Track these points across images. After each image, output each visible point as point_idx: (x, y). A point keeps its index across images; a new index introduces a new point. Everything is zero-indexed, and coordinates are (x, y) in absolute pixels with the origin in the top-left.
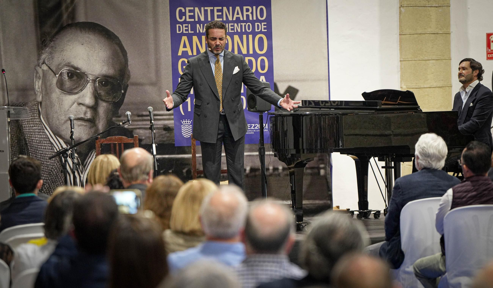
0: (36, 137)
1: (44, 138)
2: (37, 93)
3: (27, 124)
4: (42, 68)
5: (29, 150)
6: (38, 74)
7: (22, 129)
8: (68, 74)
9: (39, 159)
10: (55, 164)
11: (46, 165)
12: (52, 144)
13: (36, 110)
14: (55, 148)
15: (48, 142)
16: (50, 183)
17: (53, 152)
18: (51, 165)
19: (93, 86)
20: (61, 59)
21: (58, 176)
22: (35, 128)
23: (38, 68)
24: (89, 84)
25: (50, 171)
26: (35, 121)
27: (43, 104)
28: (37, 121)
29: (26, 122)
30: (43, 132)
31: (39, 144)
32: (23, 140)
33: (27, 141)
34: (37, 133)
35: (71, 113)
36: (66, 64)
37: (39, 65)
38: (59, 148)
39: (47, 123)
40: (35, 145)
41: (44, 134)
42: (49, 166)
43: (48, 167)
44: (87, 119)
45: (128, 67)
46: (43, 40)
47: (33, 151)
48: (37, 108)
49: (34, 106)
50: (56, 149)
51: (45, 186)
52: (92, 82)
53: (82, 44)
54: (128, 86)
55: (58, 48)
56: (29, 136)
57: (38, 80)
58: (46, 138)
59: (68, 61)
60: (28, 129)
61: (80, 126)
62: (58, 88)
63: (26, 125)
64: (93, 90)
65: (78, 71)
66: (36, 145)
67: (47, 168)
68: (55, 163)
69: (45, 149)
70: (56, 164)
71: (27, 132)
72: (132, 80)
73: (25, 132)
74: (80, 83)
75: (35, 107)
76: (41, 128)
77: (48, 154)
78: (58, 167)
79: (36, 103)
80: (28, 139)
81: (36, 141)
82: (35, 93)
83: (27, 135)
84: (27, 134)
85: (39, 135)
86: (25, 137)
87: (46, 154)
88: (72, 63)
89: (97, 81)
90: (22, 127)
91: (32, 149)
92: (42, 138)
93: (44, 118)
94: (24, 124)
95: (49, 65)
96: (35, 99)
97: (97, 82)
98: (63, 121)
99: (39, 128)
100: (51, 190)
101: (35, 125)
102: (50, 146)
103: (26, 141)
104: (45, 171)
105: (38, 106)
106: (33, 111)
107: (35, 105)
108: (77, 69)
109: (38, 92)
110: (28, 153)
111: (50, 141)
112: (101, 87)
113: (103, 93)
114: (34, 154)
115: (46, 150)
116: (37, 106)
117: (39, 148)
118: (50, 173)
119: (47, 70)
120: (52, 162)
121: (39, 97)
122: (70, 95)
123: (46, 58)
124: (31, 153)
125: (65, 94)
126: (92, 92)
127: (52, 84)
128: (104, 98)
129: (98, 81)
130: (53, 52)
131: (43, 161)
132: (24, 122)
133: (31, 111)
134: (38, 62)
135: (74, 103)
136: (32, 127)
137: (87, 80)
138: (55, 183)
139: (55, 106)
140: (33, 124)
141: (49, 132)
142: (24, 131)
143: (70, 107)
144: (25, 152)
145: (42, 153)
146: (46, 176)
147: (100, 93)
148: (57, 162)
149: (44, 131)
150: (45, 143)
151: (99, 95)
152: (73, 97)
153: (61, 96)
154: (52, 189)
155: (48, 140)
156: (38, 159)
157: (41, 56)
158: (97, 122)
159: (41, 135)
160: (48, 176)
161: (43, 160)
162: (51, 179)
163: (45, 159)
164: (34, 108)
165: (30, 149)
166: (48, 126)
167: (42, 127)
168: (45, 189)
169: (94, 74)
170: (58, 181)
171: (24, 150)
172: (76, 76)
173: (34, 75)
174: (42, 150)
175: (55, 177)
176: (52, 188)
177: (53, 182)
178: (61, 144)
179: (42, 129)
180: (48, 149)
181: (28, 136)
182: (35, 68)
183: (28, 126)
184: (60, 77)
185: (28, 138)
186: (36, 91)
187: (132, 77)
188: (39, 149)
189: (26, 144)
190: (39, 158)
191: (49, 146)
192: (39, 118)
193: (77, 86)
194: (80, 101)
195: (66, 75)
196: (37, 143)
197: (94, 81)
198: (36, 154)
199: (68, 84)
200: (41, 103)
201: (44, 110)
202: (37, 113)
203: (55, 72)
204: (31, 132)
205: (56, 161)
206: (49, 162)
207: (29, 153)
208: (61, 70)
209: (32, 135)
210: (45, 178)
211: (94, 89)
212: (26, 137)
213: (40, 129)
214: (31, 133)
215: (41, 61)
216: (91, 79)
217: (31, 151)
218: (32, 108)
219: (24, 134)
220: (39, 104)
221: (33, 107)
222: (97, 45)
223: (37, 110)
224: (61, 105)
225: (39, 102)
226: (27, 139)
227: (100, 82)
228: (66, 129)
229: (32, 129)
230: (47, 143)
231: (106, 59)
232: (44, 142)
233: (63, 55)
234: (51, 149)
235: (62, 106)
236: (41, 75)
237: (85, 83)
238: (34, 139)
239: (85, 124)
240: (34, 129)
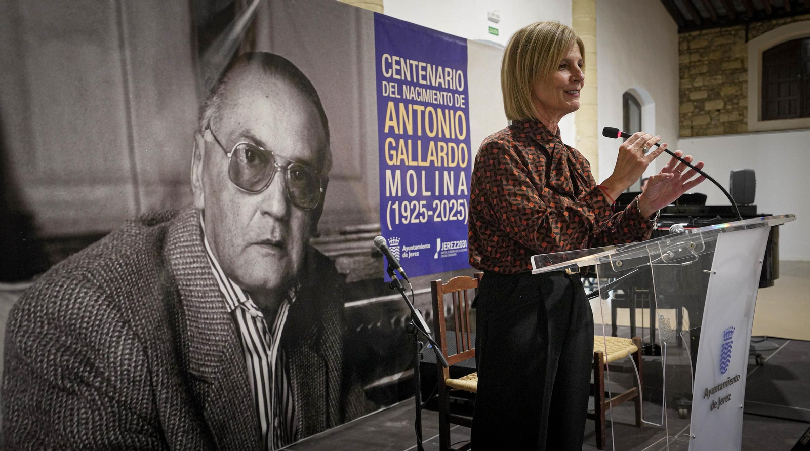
0: (197, 285)
1: (210, 285)
2: (194, 189)
3: (181, 257)
4: (205, 137)
5: (185, 315)
6: (198, 150)
7: (170, 271)
8: (247, 152)
9: (203, 331)
10: (229, 338)
11: (213, 343)
12: (223, 296)
13: (195, 228)
14: (228, 304)
15: (217, 294)
16: (221, 378)
17: (225, 313)
18: (222, 341)
19: (282, 178)
20: (235, 122)
21: (234, 361)
22: (195, 265)
23: (199, 137)
24: (277, 174)
25: (221, 354)
26: (195, 251)
27: (208, 213)
28: (199, 251)
29: (177, 253)
30: (209, 274)
31: (202, 300)
32: (174, 293)
33: (182, 295)
34: (199, 277)
35: (252, 230)
36: (243, 132)
37: (200, 131)
38: (234, 304)
39: (216, 255)
40: (195, 301)
41: (210, 277)
42: (220, 343)
43: (217, 346)
44: (276, 241)
45: (329, 145)
46: (206, 79)
47: (192, 317)
48: (196, 223)
49: (190, 217)
50: (230, 307)
51: (213, 386)
52: (281, 171)
53: (267, 97)
54: (327, 180)
55: (230, 99)
56: (185, 283)
57: (198, 162)
58: (214, 285)
59: (247, 128)
60: (183, 268)
61: (266, 256)
62: (232, 180)
63: (179, 259)
64: (282, 185)
65: (262, 149)
66: (198, 302)
67: (215, 349)
68: (228, 335)
69: (213, 308)
70: (231, 338)
71: (181, 275)
72: (334, 170)
73: (177, 275)
74: (265, 172)
75: (193, 220)
76: (206, 265)
77: (217, 319)
78: (233, 343)
79: (194, 211)
80: (183, 290)
81: (197, 294)
82: (192, 190)
83: (181, 283)
84: (181, 279)
85: (202, 279)
86: (177, 287)
87: (213, 319)
88: (252, 132)
89: (288, 169)
90: (171, 265)
91: (191, 311)
92: (207, 286)
93: (209, 244)
94: (174, 257)
95: (215, 131)
96: (192, 203)
97: (289, 171)
98: (240, 249)
99: (203, 265)
100: (223, 392)
101: (196, 260)
102: (220, 301)
103: (179, 295)
104: (213, 355)
105: (199, 218)
106: (189, 229)
107: (193, 216)
108: (259, 143)
109: (196, 187)
110: (184, 321)
111: (220, 290)
112: (294, 180)
113: (296, 191)
114: (195, 321)
115: (213, 311)
116: (196, 219)
117: (203, 308)
118: (221, 356)
119: (211, 142)
120: (224, 335)
121: (200, 198)
122: (250, 194)
123: (211, 116)
124: (189, 320)
125: (242, 192)
126: (282, 190)
127: (222, 172)
128: (298, 202)
129: (290, 169)
130: (222, 105)
131: (208, 335)
132: (173, 254)
133: (185, 229)
134: (199, 123)
135: (255, 211)
136: (191, 263)
137: (275, 167)
138: (228, 377)
139: (228, 218)
140: (192, 257)
141: (218, 273)
142: (175, 273)
143: (251, 220)
144: (178, 318)
145: (207, 319)
146: (214, 366)
147: (293, 192)
148: (231, 334)
149: (210, 271)
150: (211, 297)
151: (292, 194)
152: (255, 200)
153: (236, 197)
154: (225, 391)
155: (217, 288)
156: (200, 331)
157: (205, 111)
158: (289, 247)
159: (205, 279)
160: (218, 364)
161: (209, 332)
162: (223, 369)
163: (211, 330)
164: (190, 223)
165: (187, 312)
166: (217, 260)
167: (208, 263)
168: (213, 392)
169: (284, 155)
170: (234, 371)
171: (176, 316)
172: (259, 158)
173: (192, 152)
174: (207, 311)
175: (230, 364)
176: (225, 387)
177: (225, 376)
178: (237, 296)
179: (207, 267)
180: (216, 308)
181: (183, 285)
182: (194, 137)
183: (181, 262)
184: (234, 158)
185: (184, 288)
186: (193, 186)
187: (334, 164)
188: (202, 310)
189: (180, 301)
190: (202, 328)
191: (218, 301)
192: (202, 244)
193: (261, 178)
194: (266, 209)
195: (244, 155)
196: (199, 297)
197: (284, 169)
198: (197, 322)
199: (247, 173)
200: (203, 211)
201: (210, 226)
202: (198, 232)
203: (225, 147)
204: (189, 274)
205: (230, 331)
206: (220, 336)
207: (186, 320)
208: (236, 143)
209: (190, 280)
210: (213, 371)
211: (284, 184)
212: (179, 287)
213: (204, 268)
214: (189, 277)
215: (205, 122)
216: (280, 165)
217: (189, 315)
218: (187, 222)
219: (175, 280)
220: (199, 215)
221: (189, 220)
222: (287, 101)
223: (196, 226)
224: (236, 215)
225: (199, 210)
226: (181, 291)
227: (293, 172)
228: (245, 263)
229: (190, 268)
230: (215, 296)
231: (299, 129)
232: (210, 294)
233: (237, 115)
234: (222, 307)
235: (238, 218)
236: (202, 153)
237: (271, 173)
238: (193, 290)
239: (273, 252)
240: (194, 267)
